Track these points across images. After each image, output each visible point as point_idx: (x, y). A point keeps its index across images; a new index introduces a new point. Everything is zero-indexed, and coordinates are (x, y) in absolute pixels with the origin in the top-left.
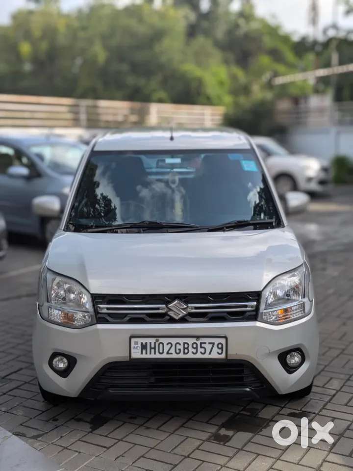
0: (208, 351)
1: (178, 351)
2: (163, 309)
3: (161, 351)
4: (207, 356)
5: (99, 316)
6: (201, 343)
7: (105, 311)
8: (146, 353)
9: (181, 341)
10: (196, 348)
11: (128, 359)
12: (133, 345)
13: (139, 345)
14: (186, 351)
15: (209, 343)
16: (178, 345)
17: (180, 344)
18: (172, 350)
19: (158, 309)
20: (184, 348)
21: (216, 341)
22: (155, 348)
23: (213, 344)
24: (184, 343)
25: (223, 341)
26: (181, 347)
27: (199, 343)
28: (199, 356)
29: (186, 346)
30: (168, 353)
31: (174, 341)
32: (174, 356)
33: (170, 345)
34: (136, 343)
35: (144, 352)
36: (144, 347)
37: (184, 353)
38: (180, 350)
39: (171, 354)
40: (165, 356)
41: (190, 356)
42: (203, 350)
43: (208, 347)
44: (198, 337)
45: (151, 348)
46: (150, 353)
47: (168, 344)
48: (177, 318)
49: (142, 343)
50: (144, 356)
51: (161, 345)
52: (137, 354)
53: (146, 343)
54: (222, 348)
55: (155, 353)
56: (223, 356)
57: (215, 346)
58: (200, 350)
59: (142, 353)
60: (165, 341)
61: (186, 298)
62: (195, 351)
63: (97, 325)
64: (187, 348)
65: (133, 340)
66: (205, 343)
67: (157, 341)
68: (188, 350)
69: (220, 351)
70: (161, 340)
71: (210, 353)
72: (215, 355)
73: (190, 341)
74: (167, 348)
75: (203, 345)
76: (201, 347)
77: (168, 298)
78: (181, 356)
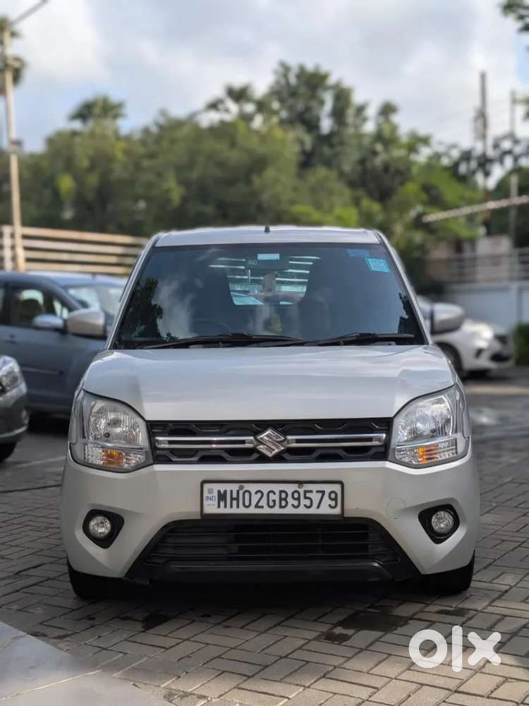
0: (315, 504)
1: (271, 504)
2: (251, 442)
3: (247, 504)
4: (313, 511)
5: (158, 452)
6: (305, 492)
7: (167, 446)
8: (225, 506)
9: (277, 488)
10: (298, 499)
11: (199, 517)
12: (206, 494)
13: (216, 494)
14: (283, 503)
15: (318, 492)
16: (271, 494)
17: (274, 493)
18: (263, 502)
19: (243, 442)
20: (281, 499)
21: (328, 488)
22: (237, 499)
23: (323, 492)
24: (281, 492)
25: (337, 488)
26: (277, 498)
27: (301, 491)
28: (302, 510)
29: (283, 495)
30: (257, 506)
31: (265, 488)
32: (266, 510)
33: (259, 495)
34: (210, 491)
35: (222, 504)
36: (222, 497)
37: (281, 507)
38: (274, 501)
39: (262, 507)
40: (252, 510)
41: (289, 510)
42: (308, 502)
43: (316, 497)
44: (300, 483)
45: (232, 499)
46: (231, 507)
47: (256, 493)
48: (270, 455)
49: (219, 492)
50: (222, 510)
51: (247, 495)
52: (211, 508)
53: (225, 491)
54: (335, 499)
55: (238, 507)
56: (337, 511)
57: (326, 496)
58: (304, 502)
59: (219, 506)
60: (253, 488)
61: (283, 427)
62: (296, 503)
63: (155, 466)
64: (285, 499)
65: (207, 486)
66: (311, 492)
67: (241, 488)
68: (287, 503)
69: (333, 503)
70: (247, 487)
71: (318, 507)
72: (325, 509)
73: (290, 488)
74: (255, 498)
75: (308, 495)
76: (306, 498)
77: (257, 427)
78: (277, 510)
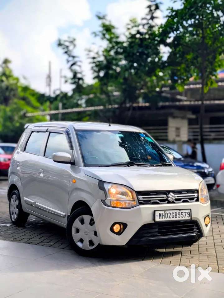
1: (173, 217)
2: (165, 197)
3: (167, 217)
4: (184, 219)
5: (140, 201)
6: (182, 212)
7: (142, 199)
8: (161, 218)
9: (174, 212)
10: (180, 215)
11: (154, 222)
12: (156, 214)
15: (185, 212)
16: (173, 214)
17: (174, 213)
18: (171, 217)
19: (163, 197)
20: (175, 215)
21: (187, 211)
22: (164, 216)
24: (175, 213)
25: (189, 211)
27: (180, 212)
28: (181, 218)
29: (176, 214)
30: (169, 218)
31: (171, 212)
32: (172, 219)
33: (170, 214)
35: (160, 217)
38: (174, 216)
39: (170, 218)
41: (178, 219)
42: (182, 216)
43: (184, 214)
44: (180, 210)
45: (163, 216)
47: (169, 213)
48: (171, 201)
49: (159, 214)
50: (160, 220)
51: (167, 214)
52: (157, 219)
53: (161, 213)
54: (189, 214)
55: (164, 218)
56: (189, 218)
57: (187, 213)
58: (181, 216)
59: (159, 218)
60: (168, 212)
63: (140, 206)
64: (176, 215)
65: (156, 212)
66: (183, 212)
67: (165, 212)
68: (177, 216)
69: (188, 216)
70: (167, 212)
71: (185, 217)
72: (187, 218)
73: (178, 212)
74: (169, 215)
75: (182, 213)
76: (182, 214)
78: (174, 219)
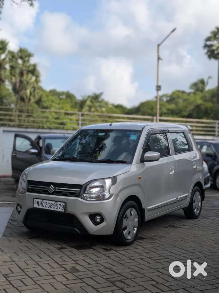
0: (59, 208)
3: (43, 206)
4: (58, 210)
6: (57, 204)
7: (30, 187)
9: (50, 202)
11: (32, 208)
12: (34, 202)
13: (37, 202)
14: (51, 207)
15: (59, 204)
18: (47, 206)
19: (46, 188)
20: (51, 205)
21: (62, 204)
22: (41, 204)
25: (64, 204)
26: (50, 205)
27: (56, 204)
28: (55, 209)
29: (52, 205)
31: (48, 202)
32: (47, 208)
34: (36, 201)
36: (38, 203)
37: (51, 208)
38: (49, 206)
39: (46, 207)
40: (44, 208)
41: (52, 209)
42: (57, 207)
43: (59, 206)
44: (56, 201)
45: (40, 204)
46: (40, 206)
48: (51, 193)
50: (38, 207)
51: (43, 203)
52: (35, 206)
53: (39, 202)
56: (63, 211)
57: (61, 206)
60: (45, 201)
62: (54, 207)
63: (26, 193)
64: (52, 206)
65: (35, 200)
66: (58, 204)
67: (43, 201)
69: (62, 208)
72: (61, 210)
73: (53, 203)
74: (45, 204)
75: (57, 205)
76: (57, 206)
77: (49, 184)
78: (50, 209)
